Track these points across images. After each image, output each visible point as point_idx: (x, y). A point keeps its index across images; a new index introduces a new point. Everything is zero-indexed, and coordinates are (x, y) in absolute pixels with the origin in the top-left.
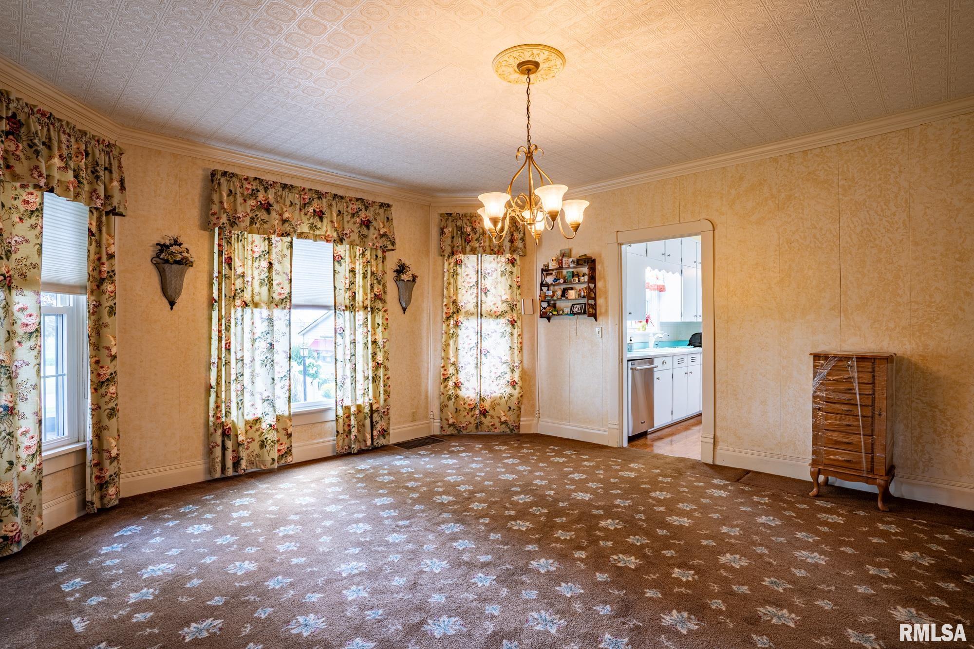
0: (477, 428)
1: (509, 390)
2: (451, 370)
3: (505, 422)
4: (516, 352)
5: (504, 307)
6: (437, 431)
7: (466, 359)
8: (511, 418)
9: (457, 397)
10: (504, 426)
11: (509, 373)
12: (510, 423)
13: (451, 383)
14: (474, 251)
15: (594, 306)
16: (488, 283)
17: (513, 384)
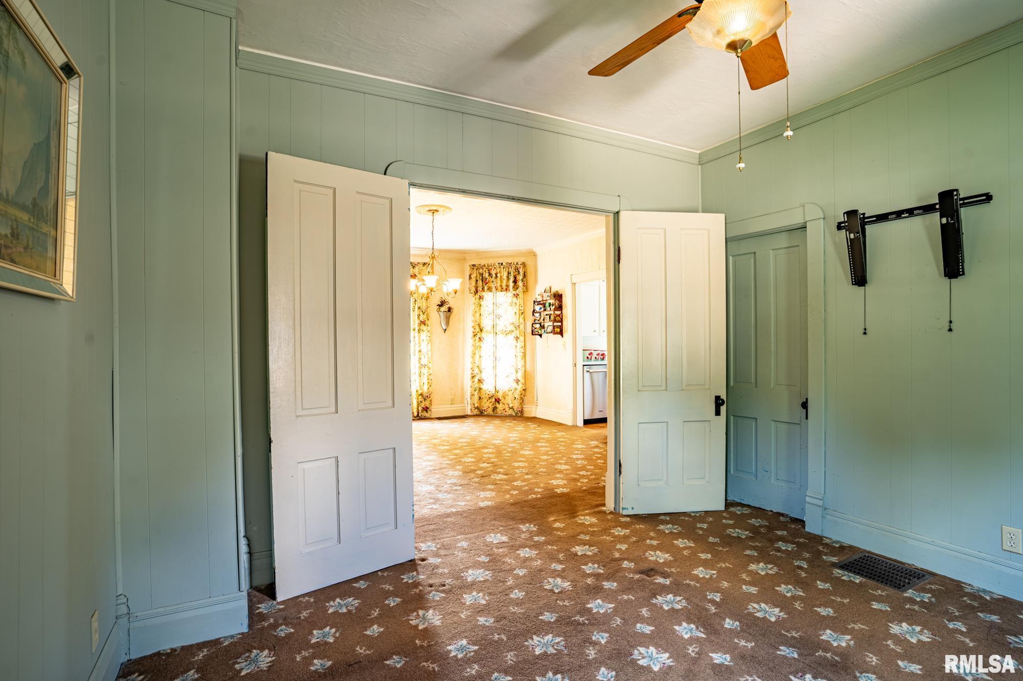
0: (493, 411)
1: (514, 385)
2: (476, 371)
3: (512, 408)
4: (519, 358)
5: (511, 328)
6: (469, 413)
7: (487, 364)
8: (516, 405)
9: (480, 389)
10: (511, 410)
11: (515, 374)
12: (515, 408)
13: (476, 380)
14: (490, 289)
15: (561, 327)
16: (500, 311)
17: (517, 381)
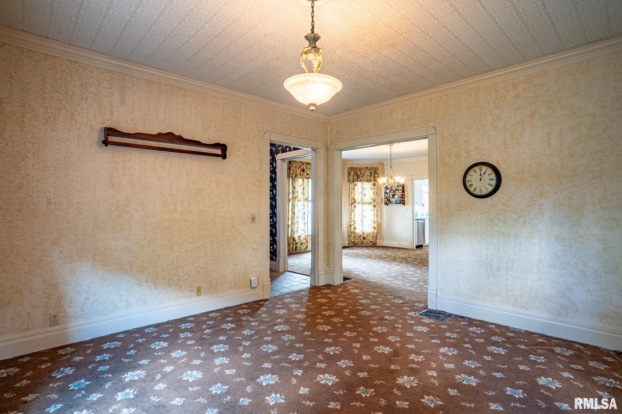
0: (361, 243)
1: (373, 230)
2: (353, 223)
3: (372, 242)
4: (376, 216)
5: (372, 201)
6: (347, 245)
7: (358, 219)
8: (373, 240)
9: (355, 232)
10: (371, 243)
11: (373, 224)
12: (373, 242)
13: (352, 228)
14: (361, 181)
15: (404, 201)
16: (365, 192)
17: (375, 228)
